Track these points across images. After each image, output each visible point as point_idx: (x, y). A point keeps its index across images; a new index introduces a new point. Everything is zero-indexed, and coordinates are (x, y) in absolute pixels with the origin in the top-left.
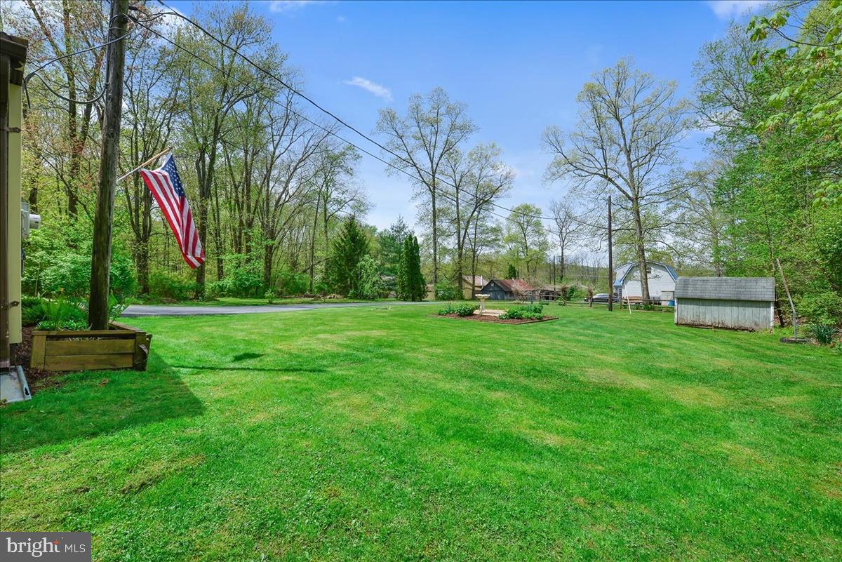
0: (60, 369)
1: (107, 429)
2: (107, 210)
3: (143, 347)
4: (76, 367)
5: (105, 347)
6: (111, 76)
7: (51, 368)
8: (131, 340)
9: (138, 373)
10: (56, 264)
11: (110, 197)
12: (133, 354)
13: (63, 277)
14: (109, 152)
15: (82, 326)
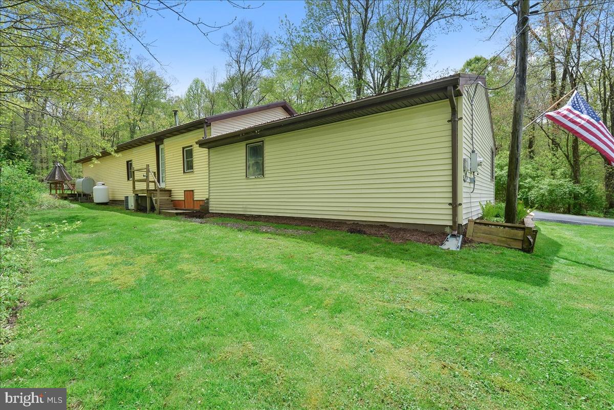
0: (479, 241)
1: (478, 273)
2: (516, 148)
3: (529, 238)
4: (488, 241)
5: (505, 233)
6: (518, 61)
7: (476, 239)
8: (522, 232)
9: (522, 253)
10: (538, 187)
11: (518, 140)
12: (523, 240)
13: (544, 195)
14: (517, 111)
15: (502, 220)
